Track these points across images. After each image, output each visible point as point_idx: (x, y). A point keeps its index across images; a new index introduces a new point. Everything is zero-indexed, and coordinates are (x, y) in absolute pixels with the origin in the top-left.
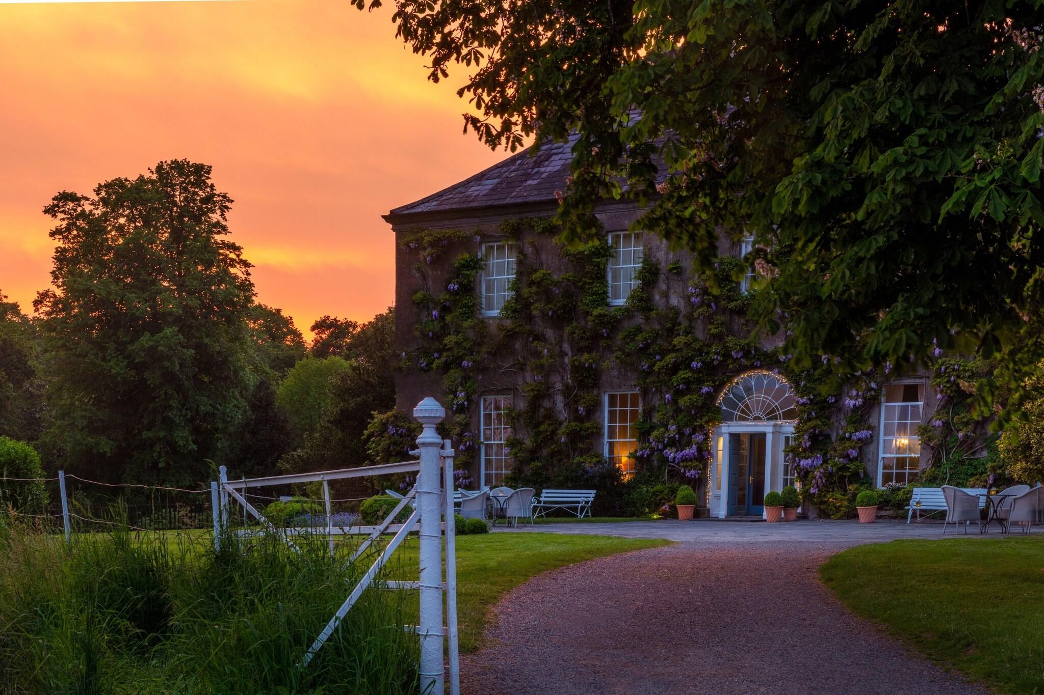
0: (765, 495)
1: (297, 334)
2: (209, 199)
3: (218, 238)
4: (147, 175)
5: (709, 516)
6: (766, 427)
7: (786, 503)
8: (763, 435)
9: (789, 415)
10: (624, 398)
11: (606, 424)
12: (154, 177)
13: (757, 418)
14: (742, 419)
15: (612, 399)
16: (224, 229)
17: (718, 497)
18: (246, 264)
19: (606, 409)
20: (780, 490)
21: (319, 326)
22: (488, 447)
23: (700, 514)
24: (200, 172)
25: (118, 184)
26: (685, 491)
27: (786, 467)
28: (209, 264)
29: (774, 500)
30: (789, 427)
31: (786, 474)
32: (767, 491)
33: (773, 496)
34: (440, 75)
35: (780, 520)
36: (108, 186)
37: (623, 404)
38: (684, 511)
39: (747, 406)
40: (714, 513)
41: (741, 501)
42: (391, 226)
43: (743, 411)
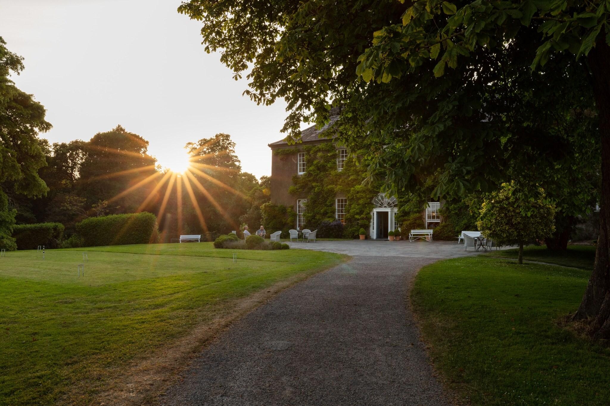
0: (389, 232)
1: (256, 180)
2: (229, 144)
3: (232, 154)
4: (212, 137)
5: (370, 239)
6: (388, 210)
7: (396, 234)
8: (387, 213)
9: (395, 206)
10: (342, 200)
11: (337, 208)
12: (215, 138)
13: (385, 207)
14: (380, 207)
15: (339, 201)
16: (234, 152)
17: (373, 232)
18: (239, 161)
19: (337, 204)
20: (393, 230)
21: (262, 178)
22: (299, 215)
23: (368, 237)
24: (228, 136)
25: (205, 140)
26: (362, 230)
27: (395, 223)
28: (228, 161)
29: (392, 234)
30: (396, 210)
31: (395, 225)
32: (389, 231)
33: (391, 232)
34: (238, 77)
35: (394, 240)
36: (201, 140)
37: (342, 202)
38: (362, 237)
39: (382, 203)
40: (372, 237)
41: (381, 233)
42: (270, 148)
43: (381, 205)
